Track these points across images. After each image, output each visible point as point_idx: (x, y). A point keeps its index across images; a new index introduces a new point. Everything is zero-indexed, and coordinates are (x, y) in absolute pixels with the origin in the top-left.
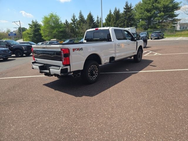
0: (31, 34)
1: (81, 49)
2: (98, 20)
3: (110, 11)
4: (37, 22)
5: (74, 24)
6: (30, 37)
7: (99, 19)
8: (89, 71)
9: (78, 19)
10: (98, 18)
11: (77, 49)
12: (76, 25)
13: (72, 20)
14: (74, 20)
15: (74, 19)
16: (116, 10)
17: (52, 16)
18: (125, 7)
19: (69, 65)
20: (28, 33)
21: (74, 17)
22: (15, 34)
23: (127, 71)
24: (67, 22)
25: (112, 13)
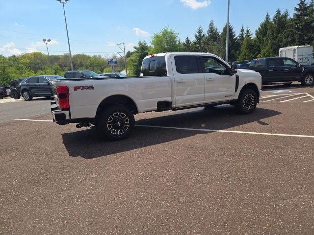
0: (135, 62)
1: (92, 87)
2: (242, 35)
3: (267, 17)
4: (145, 44)
5: (199, 43)
6: (134, 65)
7: (245, 32)
8: (109, 120)
9: (207, 35)
10: (242, 30)
11: (81, 88)
12: (202, 44)
13: (196, 37)
14: (200, 38)
15: (200, 35)
16: (279, 13)
17: (166, 33)
18: (298, 7)
19: (68, 109)
20: (132, 60)
21: (200, 32)
22: (116, 62)
23: (203, 128)
24: (188, 41)
25: (272, 20)
